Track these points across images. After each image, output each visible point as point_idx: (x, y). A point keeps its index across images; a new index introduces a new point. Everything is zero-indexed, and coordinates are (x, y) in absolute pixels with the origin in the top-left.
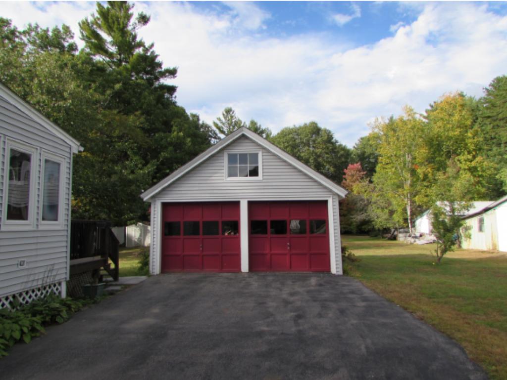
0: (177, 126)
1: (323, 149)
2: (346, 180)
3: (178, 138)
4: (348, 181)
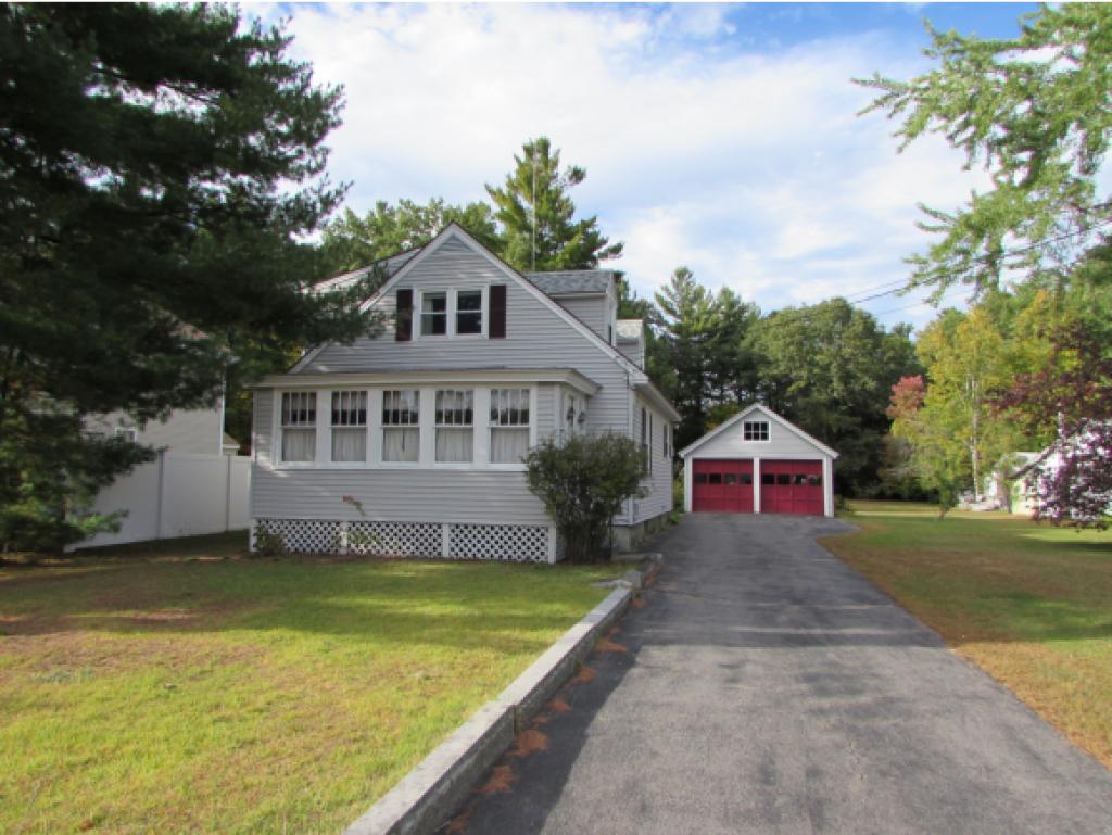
1: (856, 347)
2: (895, 405)
4: (899, 407)
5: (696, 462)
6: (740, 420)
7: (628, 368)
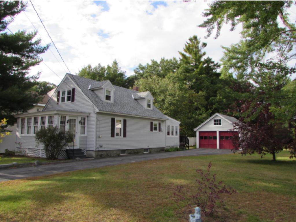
0: (219, 94)
3: (220, 99)
5: (200, 132)
6: (212, 119)
7: (95, 107)
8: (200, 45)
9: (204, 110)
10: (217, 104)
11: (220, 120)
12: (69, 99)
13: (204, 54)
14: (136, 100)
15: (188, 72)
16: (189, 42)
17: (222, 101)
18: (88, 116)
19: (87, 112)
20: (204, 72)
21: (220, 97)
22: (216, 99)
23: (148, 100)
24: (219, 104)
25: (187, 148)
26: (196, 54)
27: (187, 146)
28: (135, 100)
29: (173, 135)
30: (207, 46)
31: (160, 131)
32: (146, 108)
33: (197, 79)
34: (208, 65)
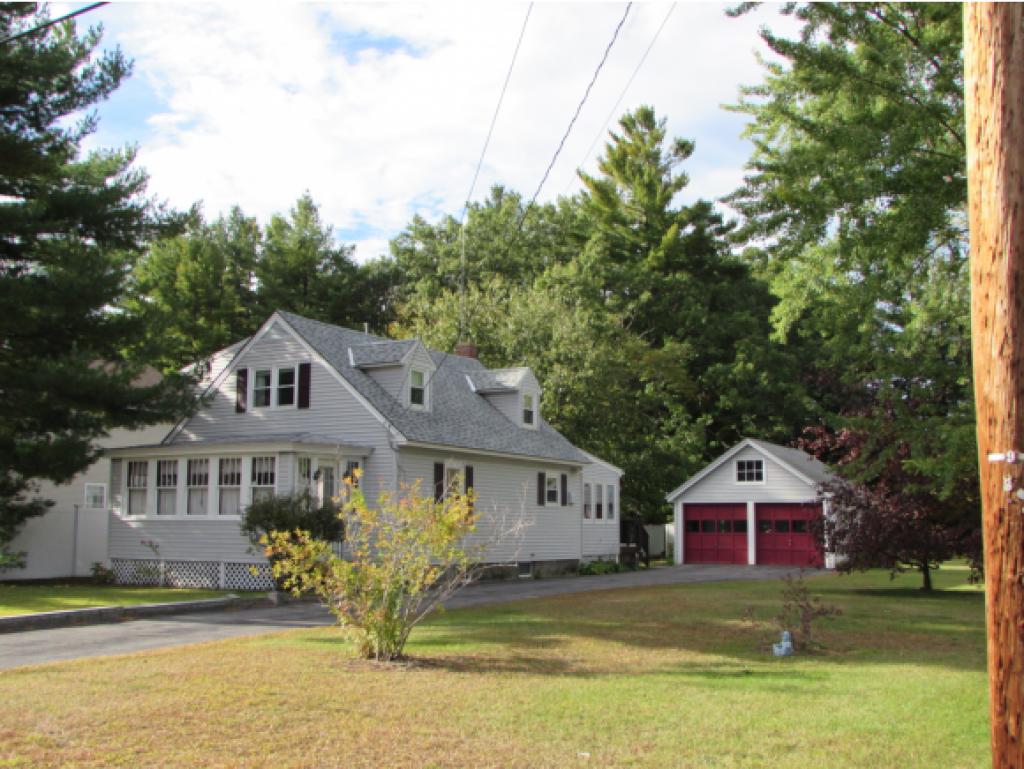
6: (729, 460)
7: (393, 431)
8: (666, 147)
9: (683, 417)
10: (734, 392)
11: (759, 464)
12: (285, 398)
13: (681, 183)
14: (482, 394)
15: (620, 259)
16: (620, 132)
17: (753, 382)
18: (365, 458)
19: (363, 444)
20: (682, 258)
21: (746, 362)
22: (729, 371)
23: (525, 397)
24: (741, 393)
25: (643, 565)
26: (650, 188)
27: (641, 554)
28: (481, 399)
29: (599, 515)
30: (694, 154)
31: (564, 502)
32: (520, 427)
33: (654, 291)
34: (699, 231)
